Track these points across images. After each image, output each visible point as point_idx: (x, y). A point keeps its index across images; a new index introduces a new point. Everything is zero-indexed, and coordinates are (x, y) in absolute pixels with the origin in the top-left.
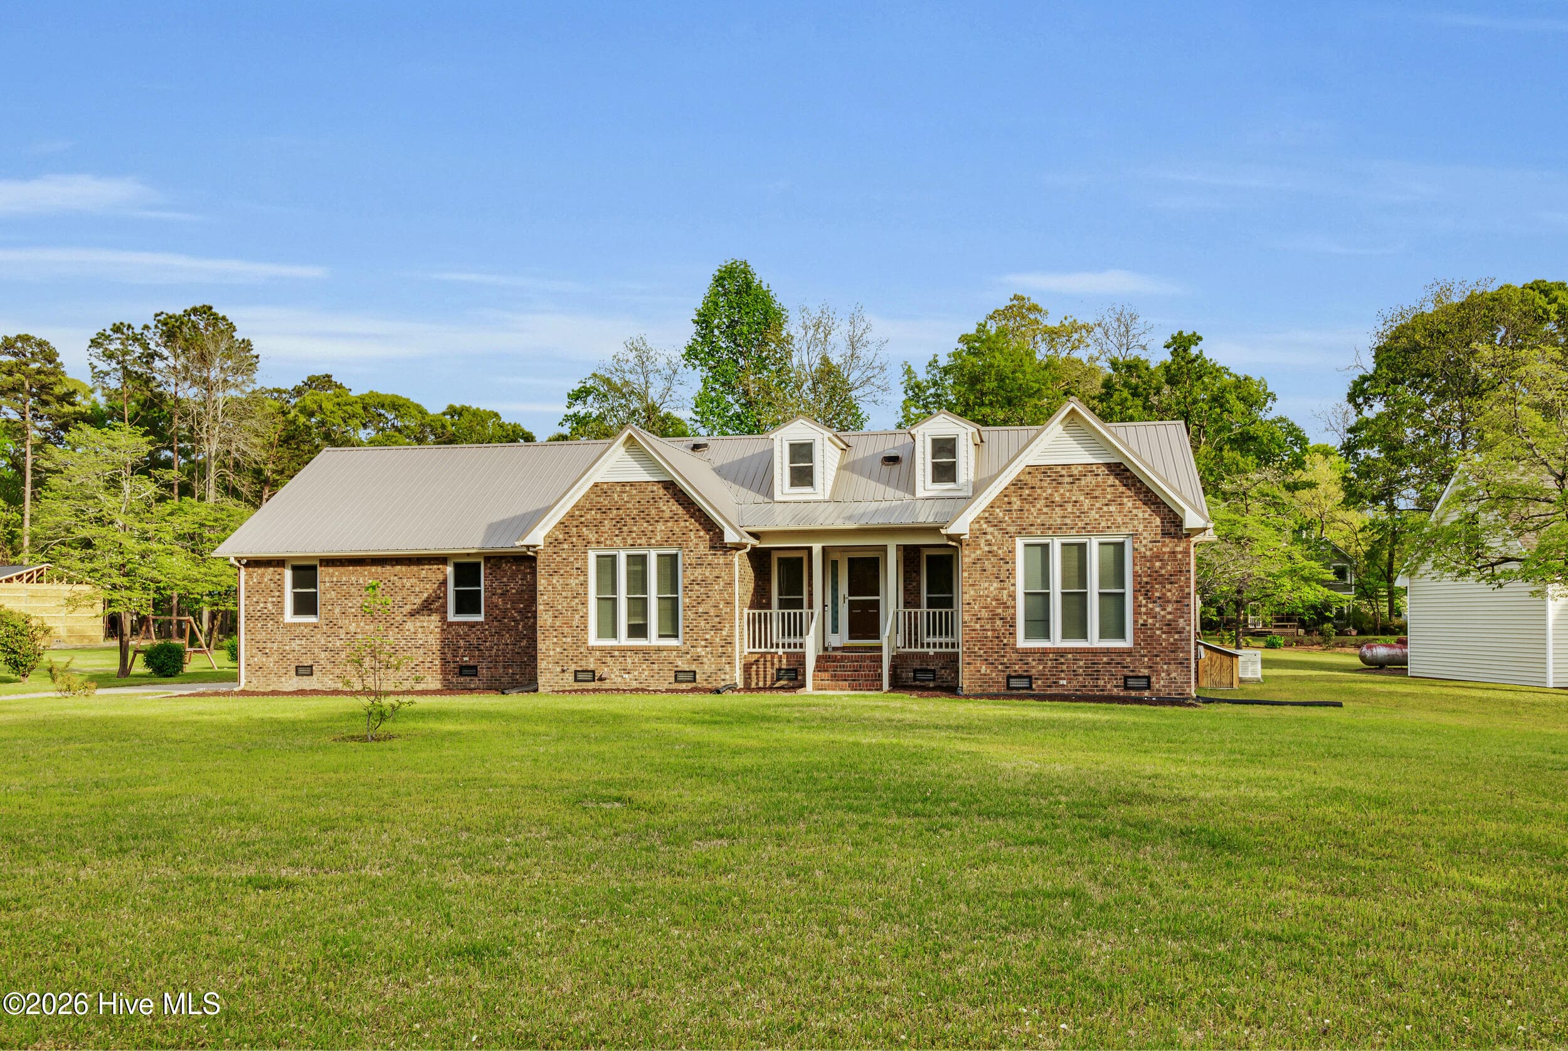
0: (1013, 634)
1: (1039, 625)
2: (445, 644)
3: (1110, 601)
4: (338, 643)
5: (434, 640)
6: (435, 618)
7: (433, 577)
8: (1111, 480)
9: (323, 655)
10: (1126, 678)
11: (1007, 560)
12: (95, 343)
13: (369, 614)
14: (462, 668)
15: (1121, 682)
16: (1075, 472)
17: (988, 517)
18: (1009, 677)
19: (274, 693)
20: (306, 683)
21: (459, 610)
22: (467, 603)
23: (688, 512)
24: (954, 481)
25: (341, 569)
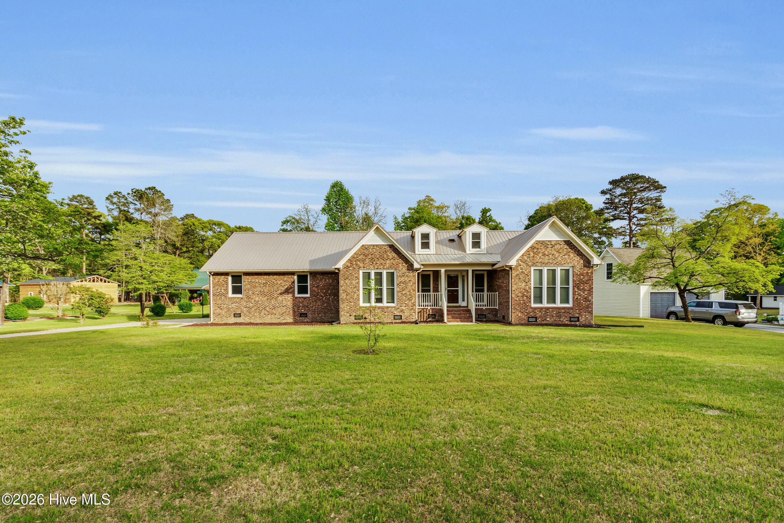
0: (530, 302)
1: (539, 299)
2: (294, 305)
3: (564, 290)
4: (251, 305)
5: (290, 304)
6: (290, 295)
7: (289, 280)
8: (566, 246)
9: (245, 309)
10: (570, 317)
11: (528, 275)
12: (107, 199)
13: (262, 293)
14: (301, 314)
15: (569, 319)
16: (553, 243)
17: (521, 260)
18: (529, 317)
19: (226, 324)
20: (238, 320)
21: (299, 292)
22: (303, 290)
23: (399, 256)
24: (480, 248)
25: (252, 277)
